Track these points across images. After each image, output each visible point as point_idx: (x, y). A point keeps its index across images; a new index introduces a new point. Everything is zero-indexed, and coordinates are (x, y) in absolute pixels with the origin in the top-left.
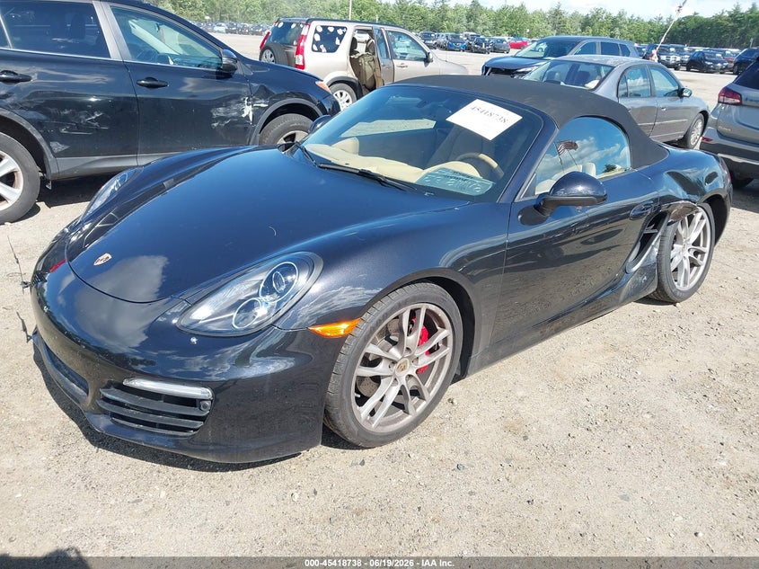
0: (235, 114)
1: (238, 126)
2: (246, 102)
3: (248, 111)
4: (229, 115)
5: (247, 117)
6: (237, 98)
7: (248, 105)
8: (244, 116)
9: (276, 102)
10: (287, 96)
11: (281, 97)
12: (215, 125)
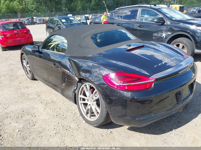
0: (160, 35)
1: (160, 39)
2: (164, 32)
3: (164, 35)
4: (158, 36)
5: (163, 37)
6: (161, 31)
7: (164, 33)
8: (162, 36)
9: (175, 33)
10: (179, 31)
11: (176, 31)
12: (154, 38)
